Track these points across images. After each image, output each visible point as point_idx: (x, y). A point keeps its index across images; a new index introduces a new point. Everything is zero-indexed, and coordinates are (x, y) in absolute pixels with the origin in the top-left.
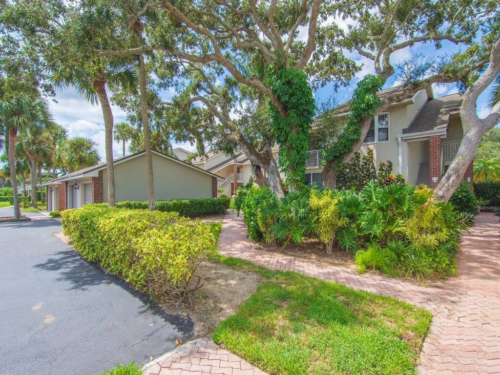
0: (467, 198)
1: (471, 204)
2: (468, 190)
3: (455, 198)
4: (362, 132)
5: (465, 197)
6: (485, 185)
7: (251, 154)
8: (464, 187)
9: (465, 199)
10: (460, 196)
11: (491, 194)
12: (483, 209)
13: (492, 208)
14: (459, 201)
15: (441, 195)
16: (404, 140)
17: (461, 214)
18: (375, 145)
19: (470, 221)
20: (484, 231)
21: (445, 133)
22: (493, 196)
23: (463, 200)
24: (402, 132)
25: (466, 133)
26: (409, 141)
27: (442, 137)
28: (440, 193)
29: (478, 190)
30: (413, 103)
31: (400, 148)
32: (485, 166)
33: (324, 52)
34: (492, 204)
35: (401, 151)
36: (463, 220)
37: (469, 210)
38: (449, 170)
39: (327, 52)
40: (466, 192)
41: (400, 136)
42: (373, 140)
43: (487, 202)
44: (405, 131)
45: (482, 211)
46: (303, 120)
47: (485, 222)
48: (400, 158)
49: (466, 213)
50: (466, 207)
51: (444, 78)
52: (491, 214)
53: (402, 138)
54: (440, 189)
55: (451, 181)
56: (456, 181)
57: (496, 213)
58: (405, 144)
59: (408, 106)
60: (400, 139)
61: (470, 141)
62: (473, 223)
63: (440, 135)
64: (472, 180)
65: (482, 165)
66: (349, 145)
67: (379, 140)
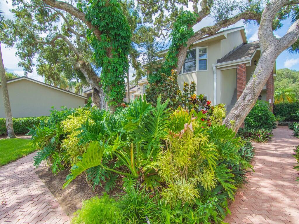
0: (266, 116)
1: (269, 121)
2: (267, 109)
3: (256, 116)
4: (179, 60)
5: (264, 115)
6: (282, 105)
7: (90, 79)
8: (264, 107)
9: (263, 117)
10: (260, 115)
11: (286, 112)
12: (280, 123)
13: (287, 122)
14: (259, 118)
15: (237, 114)
16: (218, 68)
17: (260, 130)
18: (197, 73)
19: (267, 137)
20: (279, 148)
21: (250, 61)
22: (288, 113)
23: (262, 118)
24: (217, 62)
25: (263, 53)
26: (221, 70)
27: (247, 65)
28: (236, 112)
29: (277, 109)
30: (226, 38)
31: (215, 75)
32: (283, 93)
33: (169, 8)
34: (287, 120)
35: (216, 77)
36: (261, 136)
37: (267, 126)
38: (246, 90)
39: (171, 8)
40: (266, 111)
41: (215, 65)
42: (195, 70)
43: (284, 118)
44: (219, 61)
45: (279, 125)
46: (117, 45)
47: (281, 137)
48: (215, 84)
49: (264, 129)
50: (265, 123)
51: (249, 15)
52: (286, 128)
53: (216, 67)
54: (237, 109)
55: (246, 101)
56: (251, 101)
57: (290, 127)
58: (219, 72)
59: (222, 41)
60: (214, 68)
61: (266, 60)
62: (270, 138)
63: (246, 63)
64: (272, 101)
65: (281, 92)
66: (168, 70)
67: (200, 69)
